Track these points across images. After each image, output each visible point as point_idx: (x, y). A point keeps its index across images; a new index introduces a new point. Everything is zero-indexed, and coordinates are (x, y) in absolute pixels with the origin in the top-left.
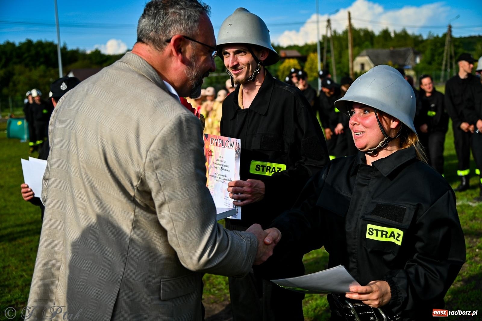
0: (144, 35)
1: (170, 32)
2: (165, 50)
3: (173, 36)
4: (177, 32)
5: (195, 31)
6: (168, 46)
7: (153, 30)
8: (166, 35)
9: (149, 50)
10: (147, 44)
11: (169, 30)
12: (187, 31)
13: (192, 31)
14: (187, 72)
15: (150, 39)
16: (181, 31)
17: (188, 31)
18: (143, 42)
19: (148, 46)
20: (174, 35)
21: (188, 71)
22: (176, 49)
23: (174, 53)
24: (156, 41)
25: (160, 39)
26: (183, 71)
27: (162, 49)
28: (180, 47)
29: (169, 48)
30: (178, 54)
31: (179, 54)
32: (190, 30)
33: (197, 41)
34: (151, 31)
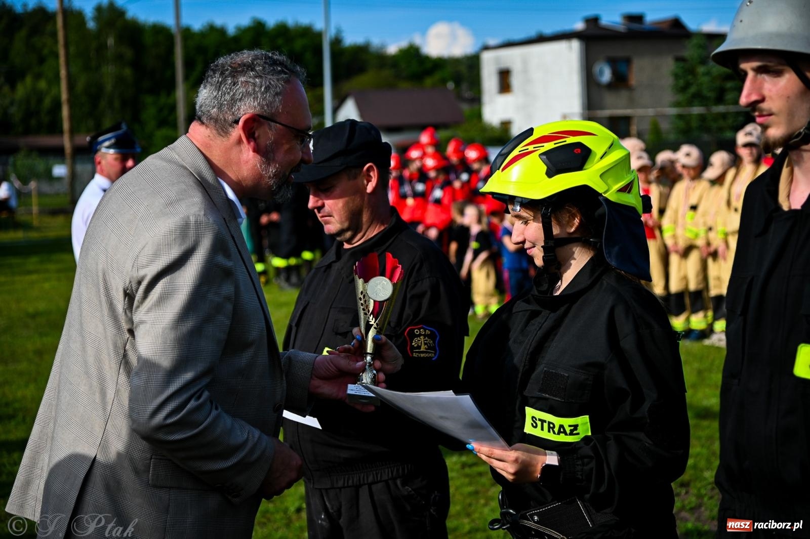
0: (204, 113)
1: (239, 109)
2: (231, 135)
3: (243, 115)
4: (249, 109)
5: (276, 107)
6: (236, 129)
7: (215, 106)
8: (233, 114)
9: (209, 136)
10: (207, 126)
11: (238, 106)
12: (263, 108)
13: (272, 108)
14: (261, 166)
15: (211, 119)
16: (255, 107)
17: (266, 108)
18: (203, 123)
19: (208, 129)
20: (245, 114)
21: (263, 166)
22: (247, 134)
23: (244, 139)
24: (219, 121)
25: (225, 119)
26: (256, 165)
27: (227, 133)
28: (253, 130)
29: (237, 132)
30: (249, 142)
31: (252, 141)
32: (268, 107)
33: (278, 121)
34: (214, 107)
